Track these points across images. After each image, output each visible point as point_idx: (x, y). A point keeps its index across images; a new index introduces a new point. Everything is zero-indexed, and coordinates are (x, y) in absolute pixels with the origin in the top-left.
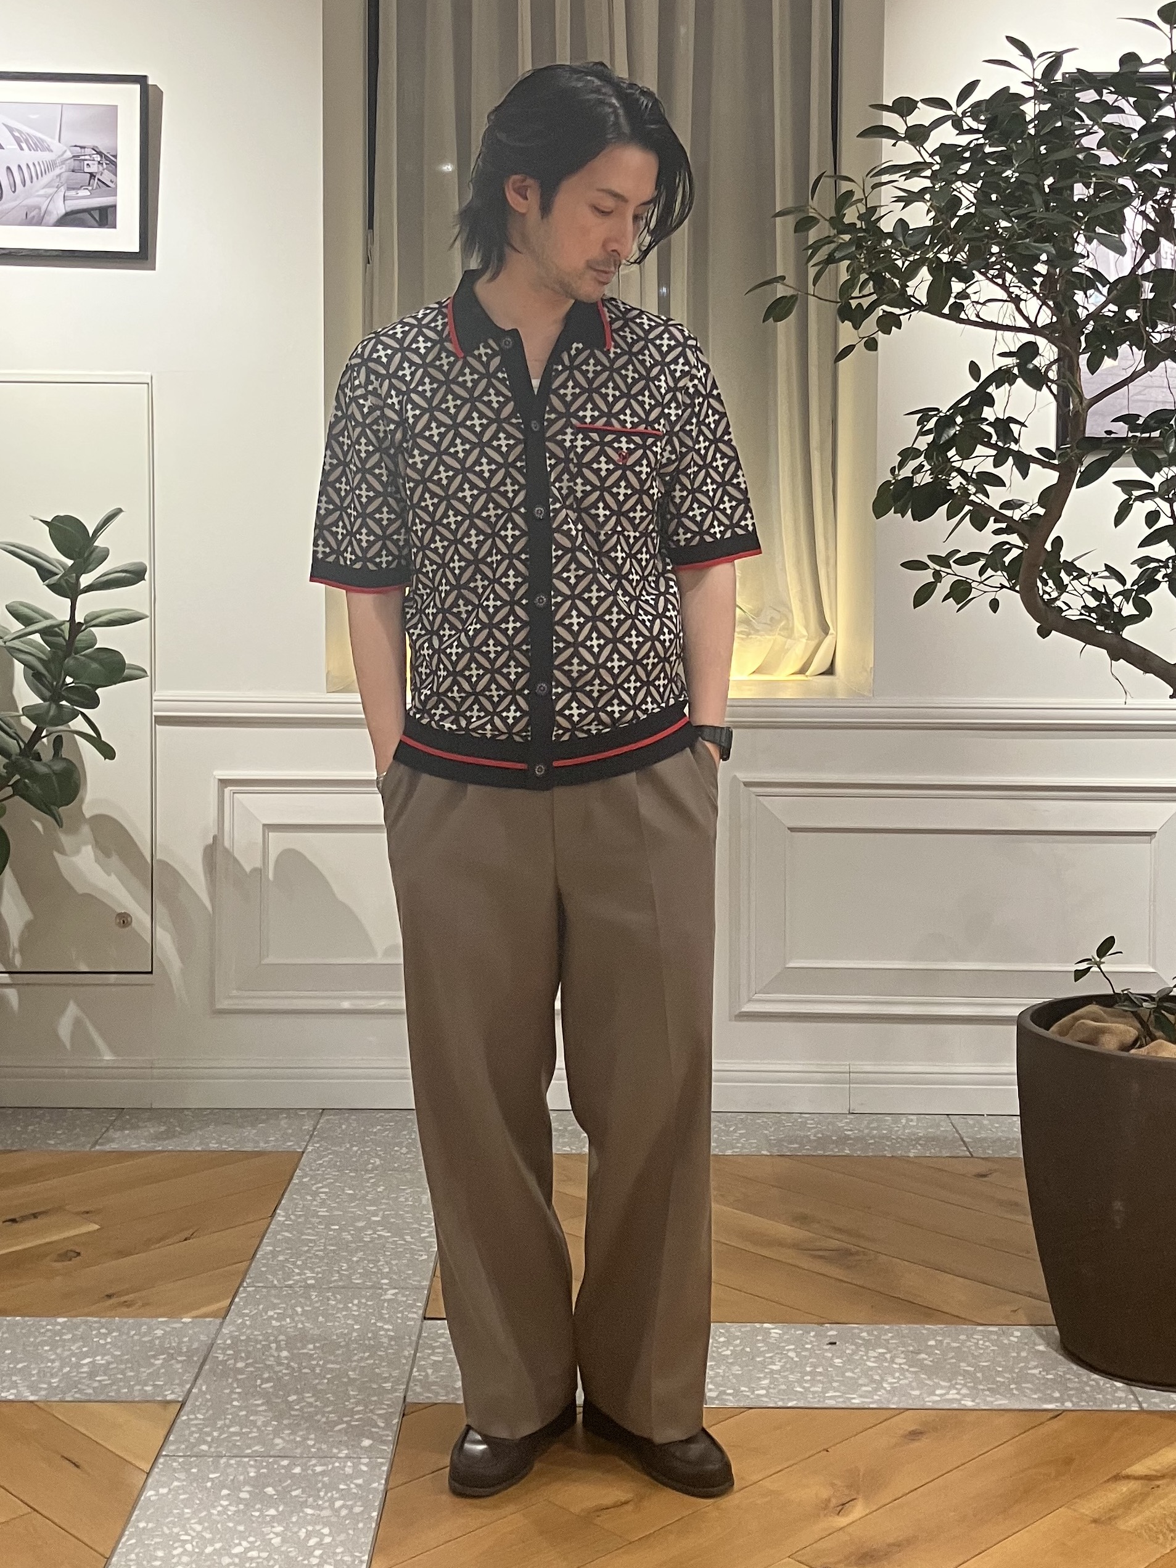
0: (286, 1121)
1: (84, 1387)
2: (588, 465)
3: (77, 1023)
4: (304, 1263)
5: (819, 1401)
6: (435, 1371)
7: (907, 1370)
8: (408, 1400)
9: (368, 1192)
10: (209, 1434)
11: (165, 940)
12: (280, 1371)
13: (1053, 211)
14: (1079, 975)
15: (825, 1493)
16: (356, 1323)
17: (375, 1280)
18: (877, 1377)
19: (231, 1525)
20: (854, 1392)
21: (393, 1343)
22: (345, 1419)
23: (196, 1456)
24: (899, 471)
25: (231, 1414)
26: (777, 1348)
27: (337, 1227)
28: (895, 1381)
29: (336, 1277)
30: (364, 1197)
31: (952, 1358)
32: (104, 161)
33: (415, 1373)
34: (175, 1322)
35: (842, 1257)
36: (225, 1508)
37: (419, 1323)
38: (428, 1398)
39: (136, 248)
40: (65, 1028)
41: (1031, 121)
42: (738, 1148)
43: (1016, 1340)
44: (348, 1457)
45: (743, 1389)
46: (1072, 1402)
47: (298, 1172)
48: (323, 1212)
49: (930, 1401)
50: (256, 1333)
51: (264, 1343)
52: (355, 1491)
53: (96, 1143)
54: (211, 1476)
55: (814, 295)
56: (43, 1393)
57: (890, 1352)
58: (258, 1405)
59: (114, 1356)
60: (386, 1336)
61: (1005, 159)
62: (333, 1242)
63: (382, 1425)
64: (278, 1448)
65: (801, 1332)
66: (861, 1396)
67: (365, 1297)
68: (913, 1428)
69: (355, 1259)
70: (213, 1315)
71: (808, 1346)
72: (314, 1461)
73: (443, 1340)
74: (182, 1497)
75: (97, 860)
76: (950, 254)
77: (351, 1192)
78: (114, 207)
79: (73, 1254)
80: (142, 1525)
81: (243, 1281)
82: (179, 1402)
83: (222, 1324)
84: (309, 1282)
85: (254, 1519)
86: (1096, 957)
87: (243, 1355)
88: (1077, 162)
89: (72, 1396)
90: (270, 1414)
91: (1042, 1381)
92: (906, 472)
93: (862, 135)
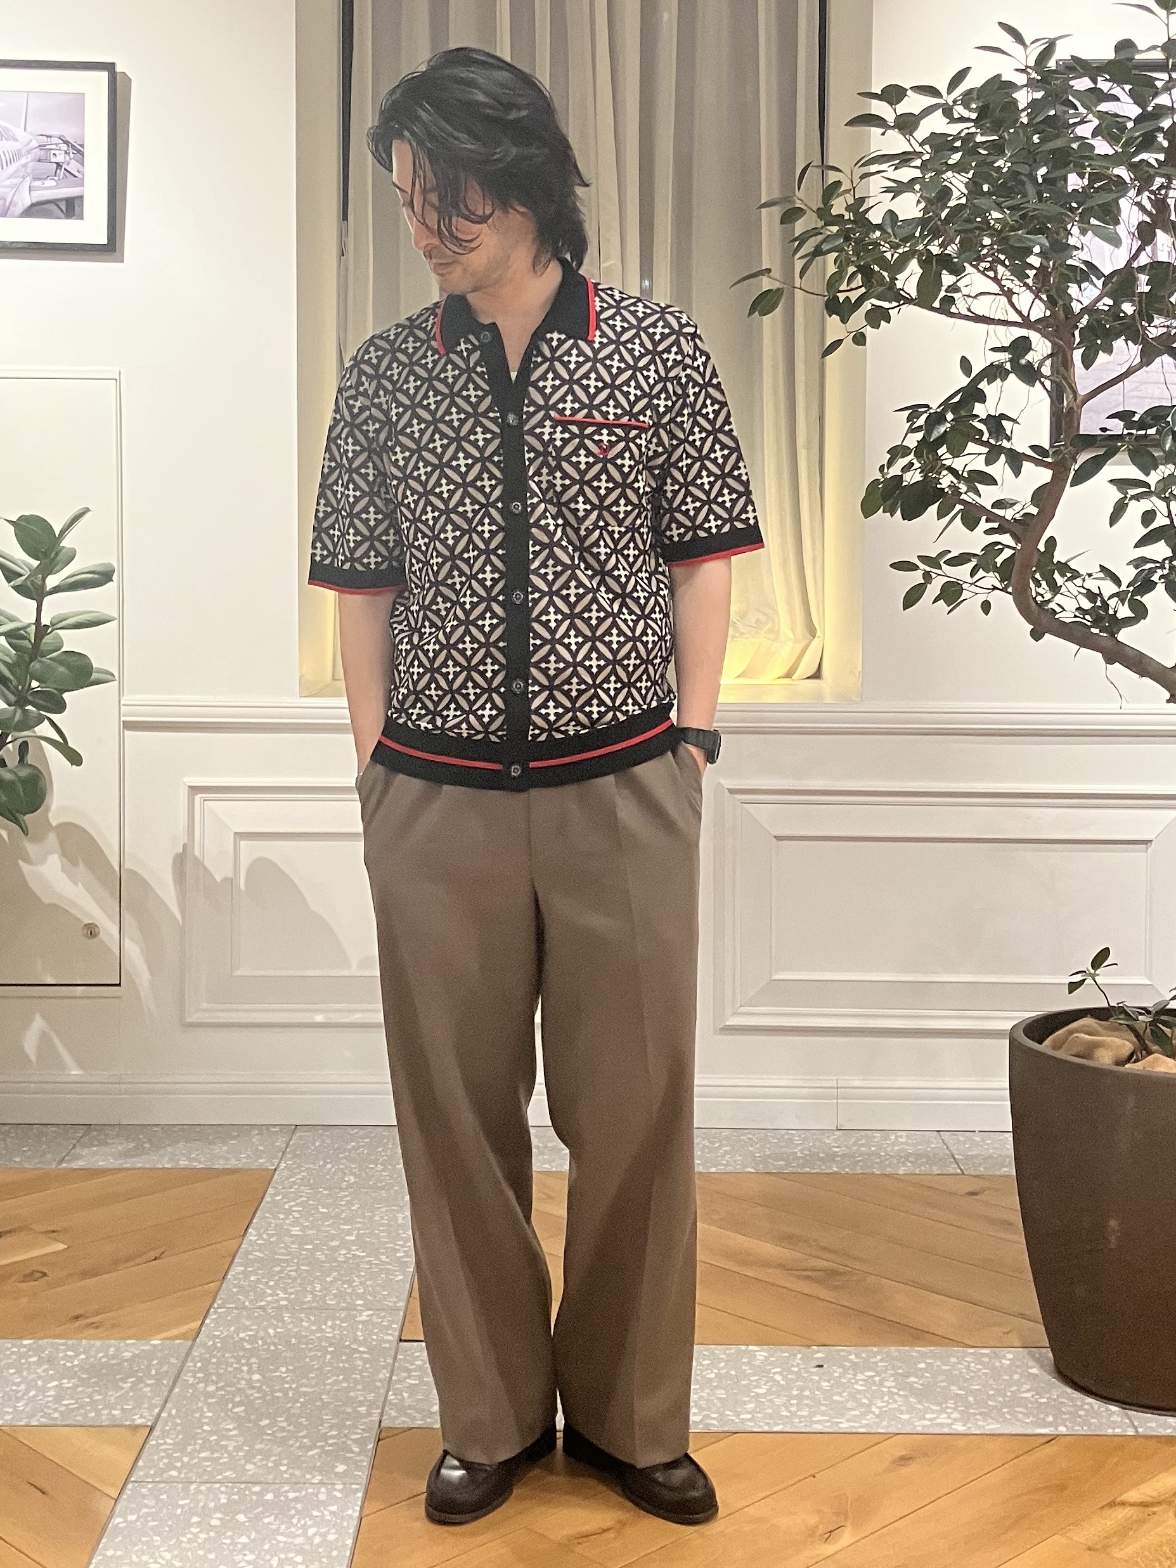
0: (259, 1137)
1: (51, 1411)
2: (567, 459)
3: (44, 1036)
4: (276, 1284)
5: (806, 1426)
6: (411, 1395)
7: (897, 1394)
8: (383, 1424)
9: (343, 1211)
10: (179, 1459)
11: (133, 950)
12: (252, 1395)
13: (1046, 201)
14: (1073, 987)
15: (812, 1520)
16: (331, 1345)
17: (349, 1300)
18: (865, 1401)
19: (201, 1553)
20: (843, 1415)
21: (368, 1366)
22: (318, 1444)
23: (166, 1482)
24: (888, 468)
25: (201, 1439)
26: (763, 1371)
27: (310, 1247)
28: (884, 1404)
29: (309, 1298)
30: (337, 1216)
31: (942, 1381)
32: (71, 151)
33: (391, 1397)
34: (143, 1345)
35: (828, 1277)
36: (196, 1535)
37: (395, 1344)
38: (404, 1422)
39: (103, 240)
40: (30, 1042)
41: (1023, 110)
42: (723, 1165)
43: (1008, 1362)
44: (321, 1483)
45: (728, 1413)
46: (1066, 1426)
47: (271, 1191)
48: (296, 1231)
49: (920, 1426)
50: (227, 1355)
51: (235, 1366)
52: (328, 1518)
53: (62, 1160)
54: (181, 1502)
55: (800, 289)
56: (8, 1417)
57: (878, 1374)
58: (230, 1430)
59: (80, 1379)
60: (361, 1358)
61: (997, 148)
62: (305, 1261)
63: (357, 1450)
64: (250, 1473)
65: (787, 1354)
66: (848, 1421)
67: (338, 1318)
68: (904, 1453)
69: (328, 1279)
70: (183, 1336)
71: (796, 1369)
72: (286, 1488)
73: (419, 1363)
74: (151, 1524)
75: (63, 870)
76: (940, 246)
77: (325, 1210)
78: (81, 197)
79: (37, 1275)
80: (110, 1553)
81: (214, 1301)
82: (147, 1426)
83: (192, 1347)
84: (281, 1303)
85: (225, 1546)
86: (1090, 968)
87: (214, 1378)
88: (1072, 151)
89: (38, 1420)
90: (241, 1439)
91: (1035, 1406)
92: (895, 470)
93: (851, 123)
